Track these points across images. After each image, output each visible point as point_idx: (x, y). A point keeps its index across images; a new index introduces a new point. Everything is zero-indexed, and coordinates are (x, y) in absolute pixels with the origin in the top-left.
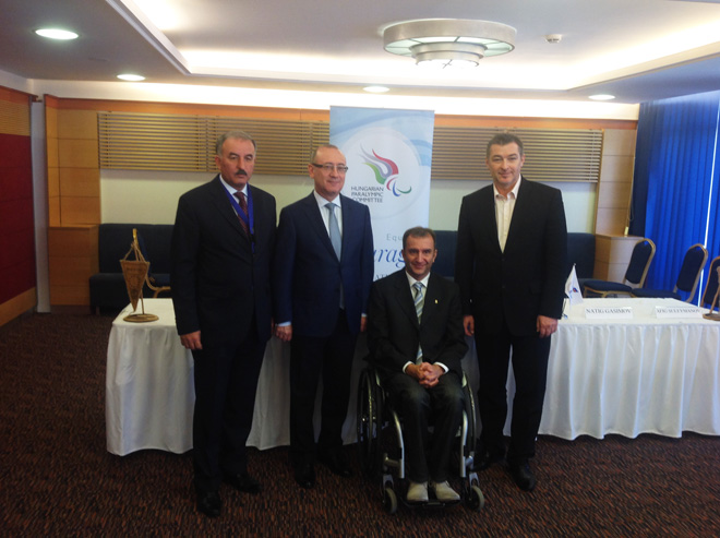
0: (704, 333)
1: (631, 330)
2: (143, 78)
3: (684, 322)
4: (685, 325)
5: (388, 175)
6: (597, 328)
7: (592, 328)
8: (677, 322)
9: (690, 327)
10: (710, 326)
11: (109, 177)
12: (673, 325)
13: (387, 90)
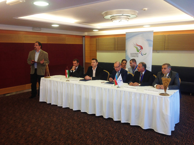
0: (153, 98)
2: (98, 30)
5: (140, 50)
11: (99, 52)
13: (149, 26)
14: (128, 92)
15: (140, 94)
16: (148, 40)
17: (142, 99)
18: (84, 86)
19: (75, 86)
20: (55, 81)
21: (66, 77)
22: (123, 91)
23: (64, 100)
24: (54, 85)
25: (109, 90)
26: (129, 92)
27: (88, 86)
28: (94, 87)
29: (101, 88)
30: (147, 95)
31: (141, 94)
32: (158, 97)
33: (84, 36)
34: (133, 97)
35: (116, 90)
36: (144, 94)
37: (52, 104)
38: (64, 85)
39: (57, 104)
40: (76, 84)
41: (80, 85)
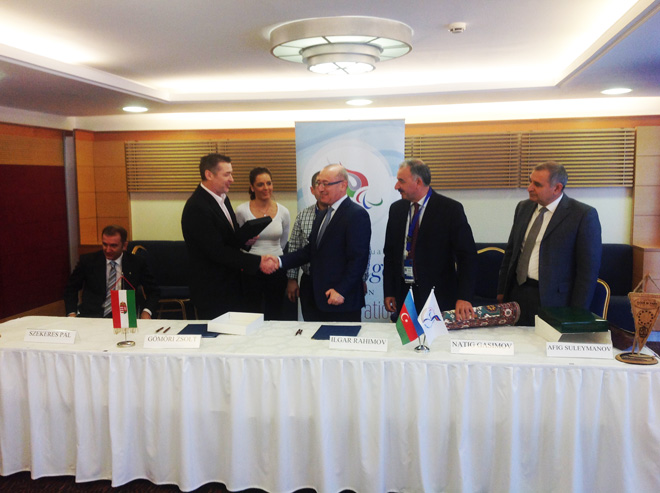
0: (605, 380)
1: (499, 370)
2: (146, 109)
3: (577, 362)
4: (577, 367)
5: (358, 187)
6: (451, 367)
7: (446, 366)
8: (566, 363)
9: (583, 370)
10: (615, 370)
11: (138, 199)
12: (559, 367)
13: (370, 102)
14: (489, 368)
15: (548, 371)
16: (386, 153)
17: (559, 391)
18: (247, 360)
19: (186, 367)
20: (53, 354)
21: (117, 324)
22: (461, 364)
23: (117, 449)
24: (44, 377)
25: (388, 365)
26: (495, 368)
27: (268, 360)
28: (307, 362)
29: (348, 364)
30: (580, 371)
31: (552, 369)
32: (626, 373)
33: (69, 133)
34: (515, 388)
35: (429, 365)
36: (566, 369)
37: (35, 477)
38: (113, 369)
39: (75, 470)
40: (191, 359)
41: (219, 360)
